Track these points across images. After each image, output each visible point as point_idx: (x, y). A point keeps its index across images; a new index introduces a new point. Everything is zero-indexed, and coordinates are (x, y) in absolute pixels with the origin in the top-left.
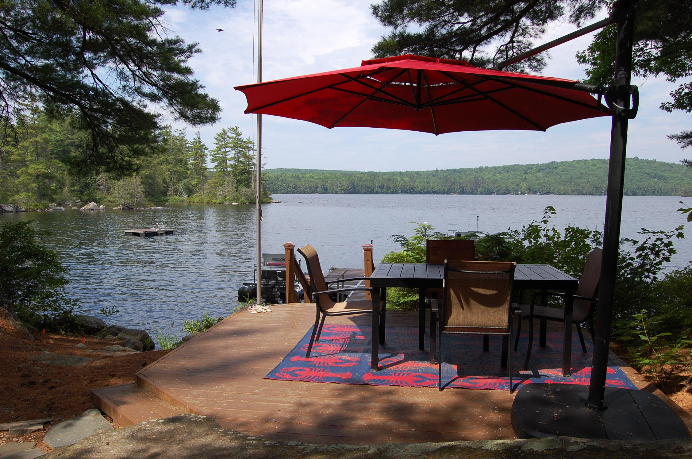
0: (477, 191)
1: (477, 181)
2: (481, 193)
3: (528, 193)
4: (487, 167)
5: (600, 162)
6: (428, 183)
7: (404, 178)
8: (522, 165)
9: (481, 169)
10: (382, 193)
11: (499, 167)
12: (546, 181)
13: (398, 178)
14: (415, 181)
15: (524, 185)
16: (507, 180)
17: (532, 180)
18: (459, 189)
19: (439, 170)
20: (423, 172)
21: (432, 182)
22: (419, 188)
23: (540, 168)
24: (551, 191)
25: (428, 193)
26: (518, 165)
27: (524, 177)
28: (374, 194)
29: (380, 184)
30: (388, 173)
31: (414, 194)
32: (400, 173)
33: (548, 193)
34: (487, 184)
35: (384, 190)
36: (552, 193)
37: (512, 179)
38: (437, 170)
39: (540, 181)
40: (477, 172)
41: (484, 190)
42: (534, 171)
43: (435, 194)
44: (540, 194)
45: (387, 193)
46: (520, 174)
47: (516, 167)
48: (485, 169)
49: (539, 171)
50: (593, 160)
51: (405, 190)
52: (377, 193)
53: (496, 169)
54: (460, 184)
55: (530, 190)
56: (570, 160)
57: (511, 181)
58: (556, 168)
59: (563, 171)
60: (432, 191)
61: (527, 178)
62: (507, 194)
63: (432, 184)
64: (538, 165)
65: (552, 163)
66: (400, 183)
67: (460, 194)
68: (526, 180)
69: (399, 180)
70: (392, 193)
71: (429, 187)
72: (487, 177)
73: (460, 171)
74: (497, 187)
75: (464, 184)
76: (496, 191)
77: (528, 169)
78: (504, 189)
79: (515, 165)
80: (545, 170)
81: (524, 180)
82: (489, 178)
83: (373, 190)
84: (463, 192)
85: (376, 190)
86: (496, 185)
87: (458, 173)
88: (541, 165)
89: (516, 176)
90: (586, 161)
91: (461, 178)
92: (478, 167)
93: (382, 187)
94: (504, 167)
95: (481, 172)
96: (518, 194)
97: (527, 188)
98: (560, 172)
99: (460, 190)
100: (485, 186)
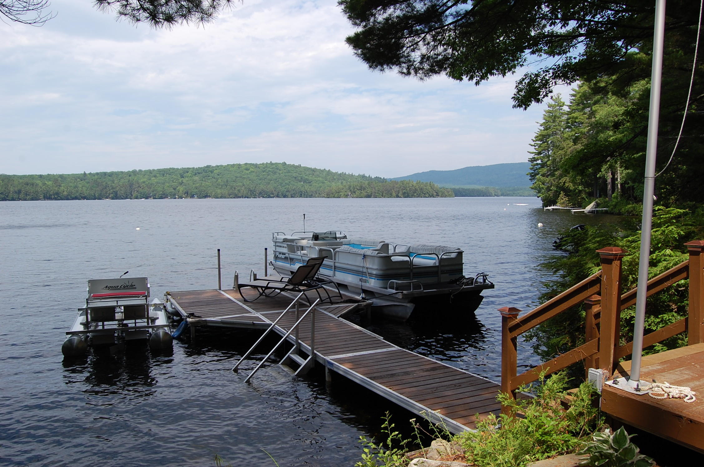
0: (132, 195)
1: (131, 185)
2: (137, 198)
3: (186, 197)
4: (140, 171)
5: (252, 166)
6: (76, 187)
7: (46, 182)
8: (178, 169)
9: (134, 172)
10: (19, 199)
11: (154, 170)
12: (203, 184)
13: (38, 182)
14: (60, 186)
15: (181, 189)
16: (164, 184)
17: (188, 184)
18: (112, 193)
19: (87, 173)
20: (69, 175)
21: (80, 186)
22: (65, 193)
23: (197, 172)
24: (209, 195)
25: (76, 198)
26: (174, 169)
27: (180, 181)
28: (9, 200)
29: (16, 189)
30: (24, 176)
31: (59, 200)
32: (41, 176)
33: (206, 197)
34: (143, 188)
35: (22, 196)
36: (210, 197)
37: (169, 183)
38: (85, 174)
39: (197, 185)
40: (130, 176)
41: (139, 195)
42: (190, 175)
43: (84, 199)
44: (198, 198)
45: (25, 200)
46: (176, 177)
47: (171, 171)
48: (139, 172)
49: (196, 174)
50: (246, 164)
51: (48, 195)
52: (13, 199)
53: (150, 172)
54: (113, 188)
55: (188, 194)
56: (225, 164)
57: (167, 185)
58: (212, 172)
59: (218, 175)
60: (80, 196)
61: (184, 181)
62: (164, 198)
63: (80, 189)
64: (193, 168)
65: (208, 167)
66: (41, 188)
67: (113, 199)
68: (183, 184)
69: (40, 184)
70: (32, 199)
71: (77, 192)
72: (142, 181)
73: (111, 174)
74: (153, 191)
75: (118, 189)
76: (152, 195)
77: (184, 173)
78: (161, 193)
79: (171, 168)
80: (201, 173)
81: (181, 183)
82: (144, 182)
83: (7, 196)
84: (116, 197)
85: (11, 195)
86: (152, 190)
87: (110, 176)
88: (196, 168)
89: (172, 179)
90: (240, 165)
91: (113, 182)
92: (131, 170)
93: (19, 192)
94: (159, 171)
95: (135, 175)
96: (175, 198)
97: (184, 192)
98: (216, 176)
99: (113, 195)
100: (140, 190)
